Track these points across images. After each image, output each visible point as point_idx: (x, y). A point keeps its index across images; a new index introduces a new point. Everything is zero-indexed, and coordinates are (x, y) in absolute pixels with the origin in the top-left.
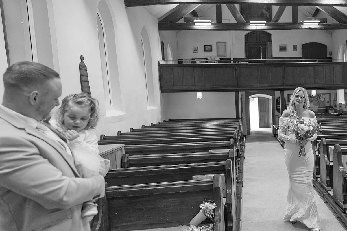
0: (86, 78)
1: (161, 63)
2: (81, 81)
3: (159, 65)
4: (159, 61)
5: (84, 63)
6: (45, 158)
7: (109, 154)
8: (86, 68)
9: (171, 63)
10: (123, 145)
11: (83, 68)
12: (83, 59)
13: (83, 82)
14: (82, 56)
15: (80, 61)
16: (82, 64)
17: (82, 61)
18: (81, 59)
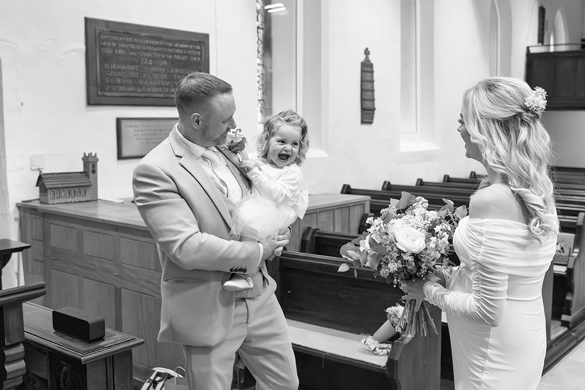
0: (370, 84)
1: (532, 50)
2: (362, 90)
3: (529, 55)
4: (528, 48)
5: (369, 61)
6: (183, 198)
7: (337, 209)
8: (372, 68)
9: (563, 49)
10: (369, 198)
11: (367, 68)
12: (369, 54)
13: (364, 93)
14: (367, 49)
15: (363, 58)
16: (366, 62)
17: (367, 58)
18: (365, 54)
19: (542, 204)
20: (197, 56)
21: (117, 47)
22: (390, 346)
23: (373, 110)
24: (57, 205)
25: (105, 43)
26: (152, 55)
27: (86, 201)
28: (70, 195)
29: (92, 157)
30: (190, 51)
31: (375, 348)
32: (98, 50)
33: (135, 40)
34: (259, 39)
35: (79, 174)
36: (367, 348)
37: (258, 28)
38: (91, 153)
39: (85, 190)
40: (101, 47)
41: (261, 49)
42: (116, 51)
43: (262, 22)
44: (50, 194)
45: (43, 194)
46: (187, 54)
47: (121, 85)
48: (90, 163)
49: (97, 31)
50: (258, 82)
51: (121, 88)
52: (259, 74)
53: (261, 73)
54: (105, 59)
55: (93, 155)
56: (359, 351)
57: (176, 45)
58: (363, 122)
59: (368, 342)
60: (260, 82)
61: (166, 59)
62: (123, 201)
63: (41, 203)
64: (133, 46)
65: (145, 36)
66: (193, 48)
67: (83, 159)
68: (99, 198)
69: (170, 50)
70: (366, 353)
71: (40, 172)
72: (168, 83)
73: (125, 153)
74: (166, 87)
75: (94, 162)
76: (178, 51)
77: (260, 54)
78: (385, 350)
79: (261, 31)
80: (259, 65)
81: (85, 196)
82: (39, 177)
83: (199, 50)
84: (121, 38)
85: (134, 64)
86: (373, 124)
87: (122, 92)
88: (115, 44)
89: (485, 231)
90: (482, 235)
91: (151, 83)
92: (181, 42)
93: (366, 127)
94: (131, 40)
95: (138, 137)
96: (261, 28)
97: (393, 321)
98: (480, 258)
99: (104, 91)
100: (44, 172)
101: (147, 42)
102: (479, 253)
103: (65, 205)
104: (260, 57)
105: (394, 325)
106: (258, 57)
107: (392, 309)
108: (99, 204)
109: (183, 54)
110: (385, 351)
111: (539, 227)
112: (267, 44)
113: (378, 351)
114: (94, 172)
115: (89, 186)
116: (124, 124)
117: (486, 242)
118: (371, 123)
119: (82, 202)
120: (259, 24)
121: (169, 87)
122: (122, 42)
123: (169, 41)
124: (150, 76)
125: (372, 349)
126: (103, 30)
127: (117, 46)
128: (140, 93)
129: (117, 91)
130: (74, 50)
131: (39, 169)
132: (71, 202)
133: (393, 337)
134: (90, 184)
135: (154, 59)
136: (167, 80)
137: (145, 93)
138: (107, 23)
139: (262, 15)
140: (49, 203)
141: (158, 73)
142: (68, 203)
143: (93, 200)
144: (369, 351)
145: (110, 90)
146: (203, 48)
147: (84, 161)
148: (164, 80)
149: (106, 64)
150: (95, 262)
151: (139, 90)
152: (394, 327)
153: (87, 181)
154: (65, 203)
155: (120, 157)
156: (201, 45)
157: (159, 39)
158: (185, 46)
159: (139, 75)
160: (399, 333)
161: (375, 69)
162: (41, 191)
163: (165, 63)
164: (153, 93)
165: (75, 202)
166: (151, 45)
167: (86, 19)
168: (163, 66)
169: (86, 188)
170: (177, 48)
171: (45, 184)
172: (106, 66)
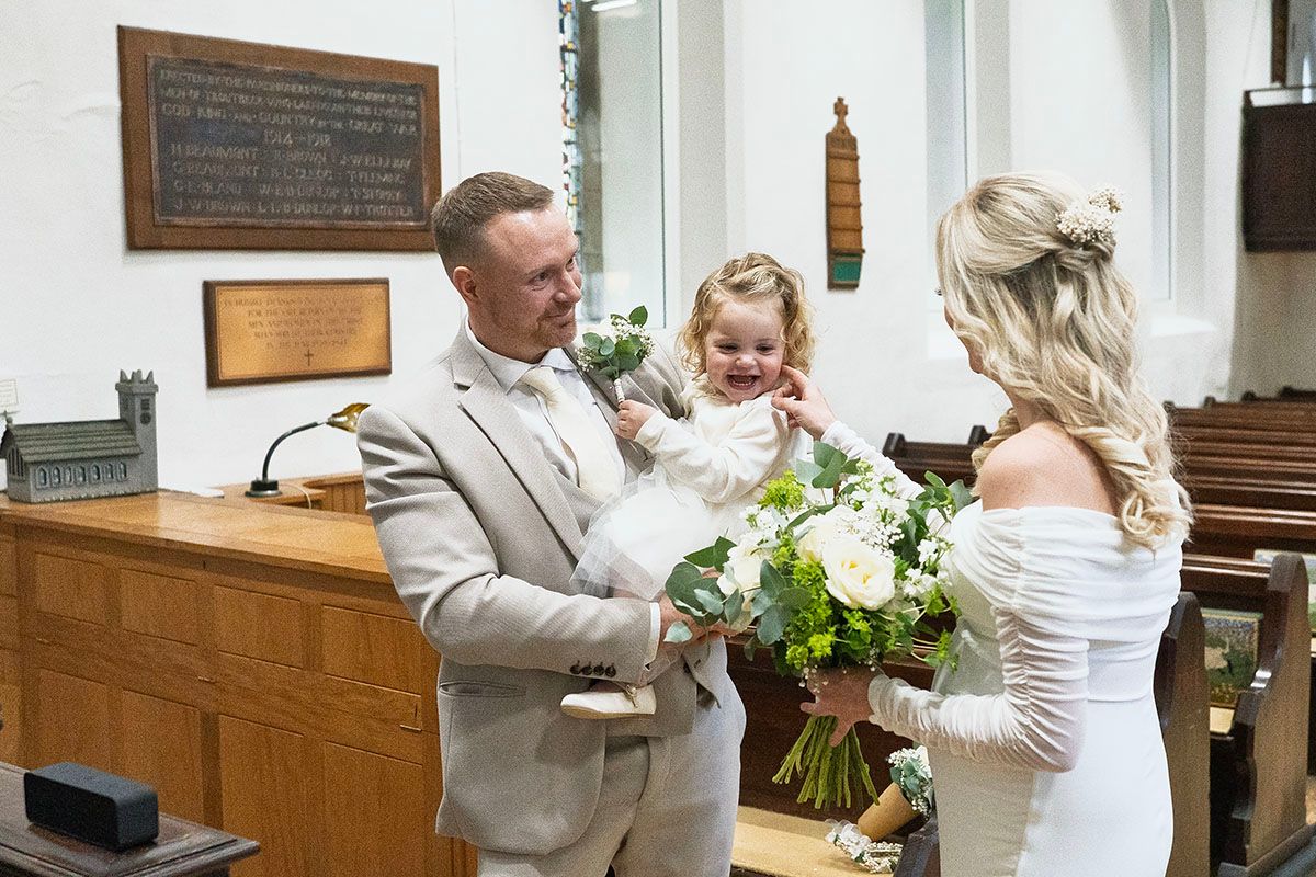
0: (849, 189)
1: (1259, 100)
2: (830, 205)
3: (1249, 111)
4: (1247, 94)
5: (846, 131)
6: (456, 489)
8: (855, 149)
11: (841, 148)
12: (846, 113)
13: (835, 211)
14: (840, 100)
15: (831, 122)
16: (840, 135)
17: (841, 122)
18: (837, 113)
19: (1143, 461)
20: (407, 122)
21: (201, 102)
22: (898, 848)
23: (858, 253)
24: (54, 505)
25: (170, 92)
26: (293, 120)
27: (126, 495)
28: (84, 480)
29: (141, 382)
30: (389, 111)
31: (862, 855)
32: (153, 109)
33: (249, 82)
34: (566, 79)
35: (108, 427)
36: (841, 854)
37: (564, 49)
38: (139, 371)
39: (125, 466)
40: (160, 100)
41: (571, 104)
42: (200, 110)
43: (575, 33)
44: (35, 477)
45: (16, 477)
46: (384, 119)
47: (212, 197)
48: (137, 397)
49: (151, 62)
50: (566, 187)
51: (214, 206)
52: (568, 167)
53: (575, 163)
54: (172, 132)
55: (144, 377)
56: (820, 863)
57: (355, 95)
58: (832, 286)
59: (843, 839)
60: (572, 189)
61: (328, 130)
62: (221, 493)
63: (12, 500)
64: (243, 99)
65: (275, 73)
66: (397, 102)
67: (118, 387)
68: (161, 485)
69: (340, 108)
70: (839, 868)
71: (9, 421)
72: (334, 192)
73: (228, 370)
74: (330, 201)
75: (148, 394)
76: (358, 110)
77: (569, 117)
78: (886, 859)
79: (571, 58)
80: (568, 143)
81: (126, 480)
82: (5, 433)
83: (413, 108)
84: (210, 77)
85: (249, 143)
86: (858, 290)
87: (217, 214)
88: (197, 94)
89: (1029, 537)
90: (1019, 546)
91: (290, 191)
92: (364, 87)
93: (842, 297)
94: (237, 82)
95: (258, 329)
96: (571, 51)
97: (905, 786)
98: (1015, 603)
99: (172, 215)
100: (16, 421)
101: (278, 87)
102: (1013, 591)
103: (72, 504)
104: (569, 123)
105: (908, 795)
106: (566, 125)
107: (903, 755)
108: (160, 501)
109: (371, 118)
110: (886, 862)
111: (1143, 516)
112: (587, 91)
113: (870, 861)
114: (148, 419)
115: (135, 456)
116: (222, 297)
117: (1029, 562)
118: (855, 286)
119: (115, 496)
120: (566, 38)
121: (337, 201)
122: (214, 88)
123: (337, 85)
124: (288, 174)
125: (854, 858)
126: (166, 59)
127: (202, 97)
128: (263, 216)
129: (202, 213)
130: (92, 110)
131: (5, 414)
132: (88, 498)
133: (906, 825)
134: (137, 450)
135: (297, 130)
136: (333, 185)
137: (274, 216)
138: (176, 41)
139: (573, 17)
140: (33, 499)
141: (308, 166)
142: (80, 499)
143: (145, 492)
144: (846, 863)
145: (185, 213)
146: (422, 101)
147: (120, 394)
148: (326, 183)
149: (173, 145)
150: (151, 650)
151: (261, 210)
152: (909, 801)
153: (130, 443)
154: (73, 500)
155: (214, 380)
156: (416, 95)
157: (310, 79)
158: (376, 97)
159: (259, 171)
160: (922, 814)
161: (860, 151)
162: (10, 470)
163: (326, 140)
164: (297, 217)
165: (99, 498)
166: (289, 95)
167: (121, 30)
168: (320, 150)
169: (128, 462)
170: (357, 102)
171: (22, 451)
172: (176, 148)
